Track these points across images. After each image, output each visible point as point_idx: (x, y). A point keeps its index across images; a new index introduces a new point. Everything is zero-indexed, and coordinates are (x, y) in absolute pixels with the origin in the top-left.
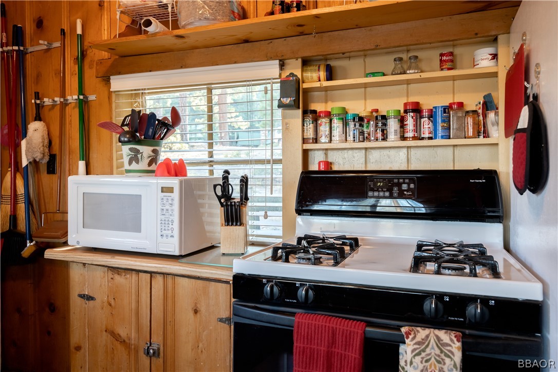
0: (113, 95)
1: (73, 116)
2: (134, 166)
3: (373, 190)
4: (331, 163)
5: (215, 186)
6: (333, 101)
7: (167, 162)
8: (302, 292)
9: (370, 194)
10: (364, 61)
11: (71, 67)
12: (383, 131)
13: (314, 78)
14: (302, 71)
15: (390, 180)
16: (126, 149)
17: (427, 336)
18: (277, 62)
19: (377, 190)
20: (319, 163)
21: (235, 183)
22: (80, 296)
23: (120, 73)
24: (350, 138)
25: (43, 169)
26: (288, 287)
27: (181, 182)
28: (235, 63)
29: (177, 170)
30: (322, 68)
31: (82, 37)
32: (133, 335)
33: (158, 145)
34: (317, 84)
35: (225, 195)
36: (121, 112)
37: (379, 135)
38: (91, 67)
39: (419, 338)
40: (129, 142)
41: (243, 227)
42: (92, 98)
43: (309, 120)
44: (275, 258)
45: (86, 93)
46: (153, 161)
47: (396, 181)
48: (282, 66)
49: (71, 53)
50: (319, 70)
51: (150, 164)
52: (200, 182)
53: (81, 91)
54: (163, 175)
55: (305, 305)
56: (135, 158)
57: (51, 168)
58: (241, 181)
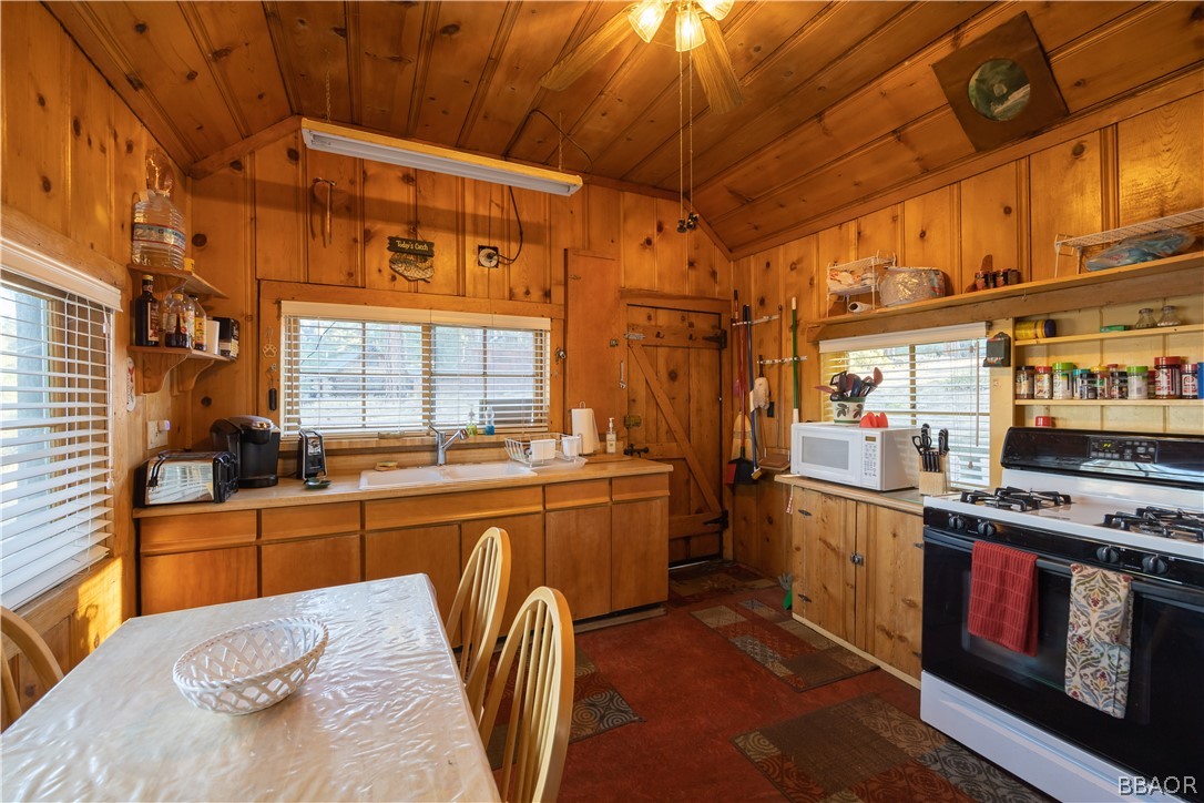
0: (822, 356)
1: (789, 373)
2: (842, 418)
3: (1097, 450)
4: (1054, 418)
5: (914, 438)
6: (1056, 355)
7: (870, 416)
8: (982, 526)
9: (1094, 454)
10: (1101, 312)
11: (788, 335)
12: (1120, 389)
13: (1031, 335)
14: (1015, 329)
15: (1120, 442)
16: (835, 404)
17: (1094, 573)
18: (984, 323)
19: (1103, 451)
20: (1037, 418)
21: (934, 435)
22: (800, 511)
23: (827, 339)
24: (1077, 395)
25: (765, 413)
26: (970, 522)
27: (882, 433)
28: (938, 326)
29: (879, 421)
30: (1039, 324)
31: (795, 312)
32: (842, 545)
33: (863, 401)
34: (1034, 342)
35: (924, 445)
36: (829, 372)
37: (1116, 392)
38: (803, 334)
39: (1085, 572)
40: (838, 400)
41: (940, 475)
42: (804, 358)
43: (1023, 377)
44: (964, 500)
45: (799, 354)
46: (858, 413)
47: (1129, 443)
48: (990, 325)
49: (788, 322)
50: (1035, 327)
51: (855, 417)
52: (902, 433)
53: (795, 355)
54: (866, 427)
55: (984, 536)
56: (842, 411)
57: (770, 413)
58: (940, 434)
